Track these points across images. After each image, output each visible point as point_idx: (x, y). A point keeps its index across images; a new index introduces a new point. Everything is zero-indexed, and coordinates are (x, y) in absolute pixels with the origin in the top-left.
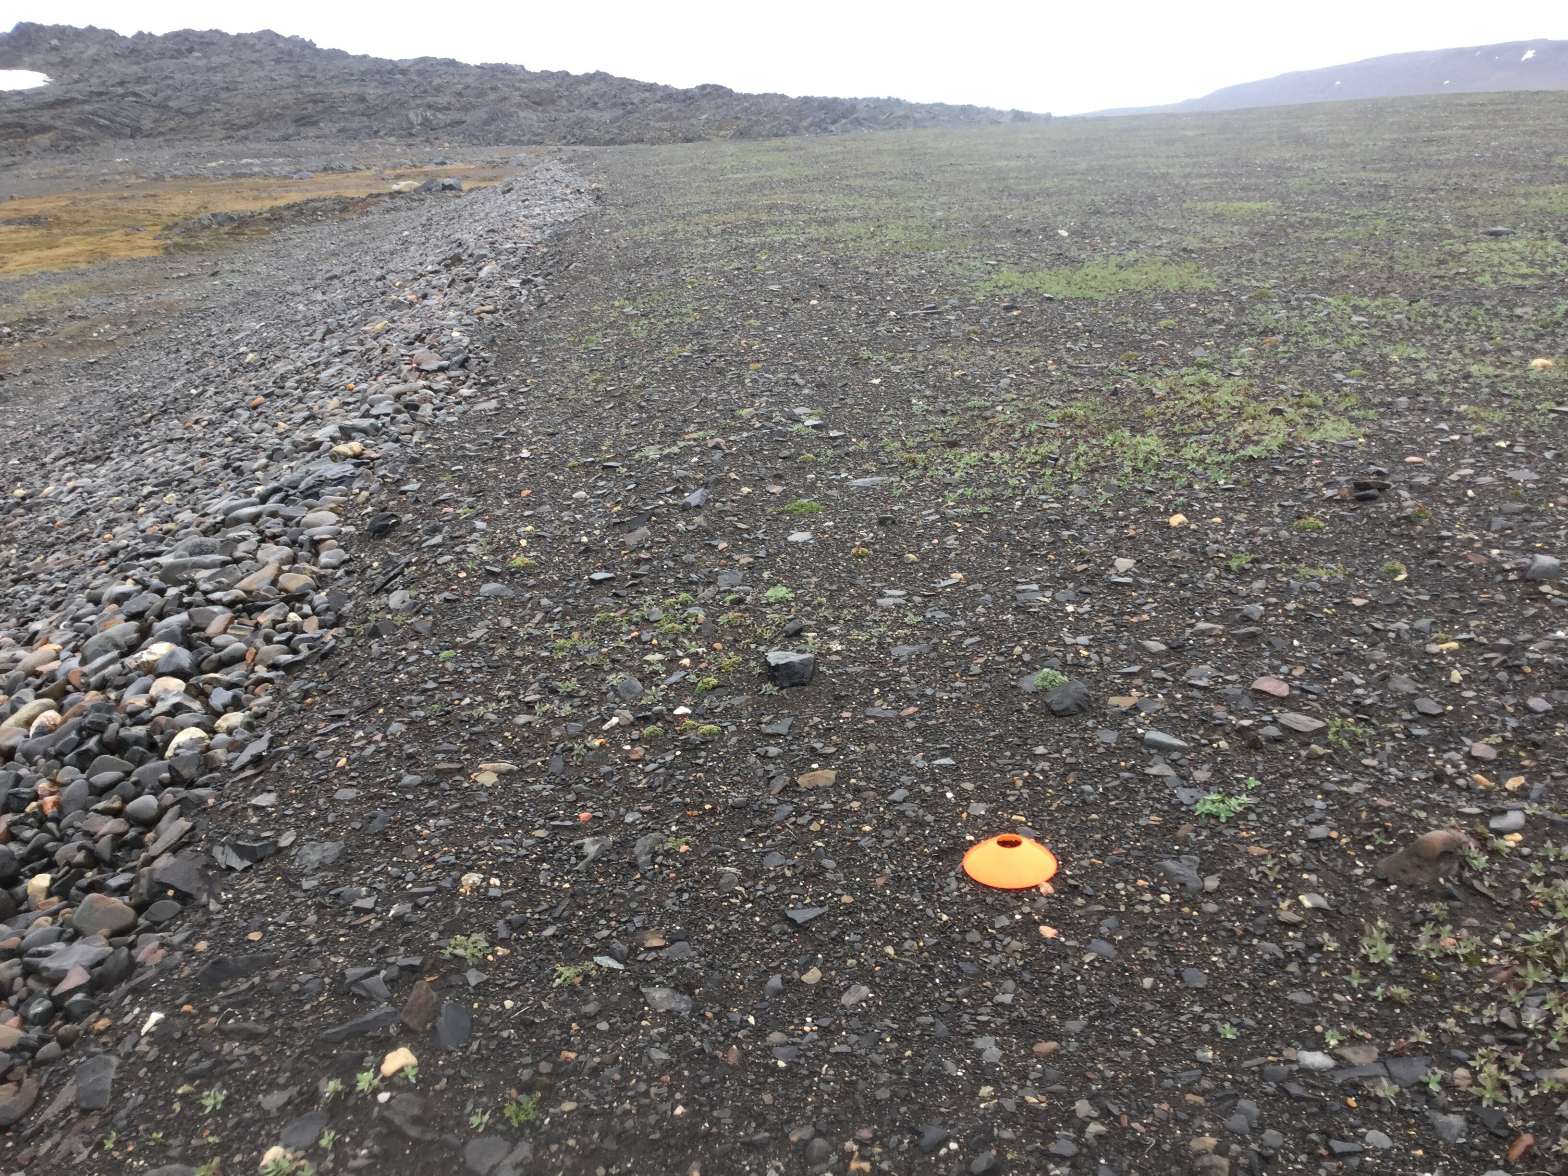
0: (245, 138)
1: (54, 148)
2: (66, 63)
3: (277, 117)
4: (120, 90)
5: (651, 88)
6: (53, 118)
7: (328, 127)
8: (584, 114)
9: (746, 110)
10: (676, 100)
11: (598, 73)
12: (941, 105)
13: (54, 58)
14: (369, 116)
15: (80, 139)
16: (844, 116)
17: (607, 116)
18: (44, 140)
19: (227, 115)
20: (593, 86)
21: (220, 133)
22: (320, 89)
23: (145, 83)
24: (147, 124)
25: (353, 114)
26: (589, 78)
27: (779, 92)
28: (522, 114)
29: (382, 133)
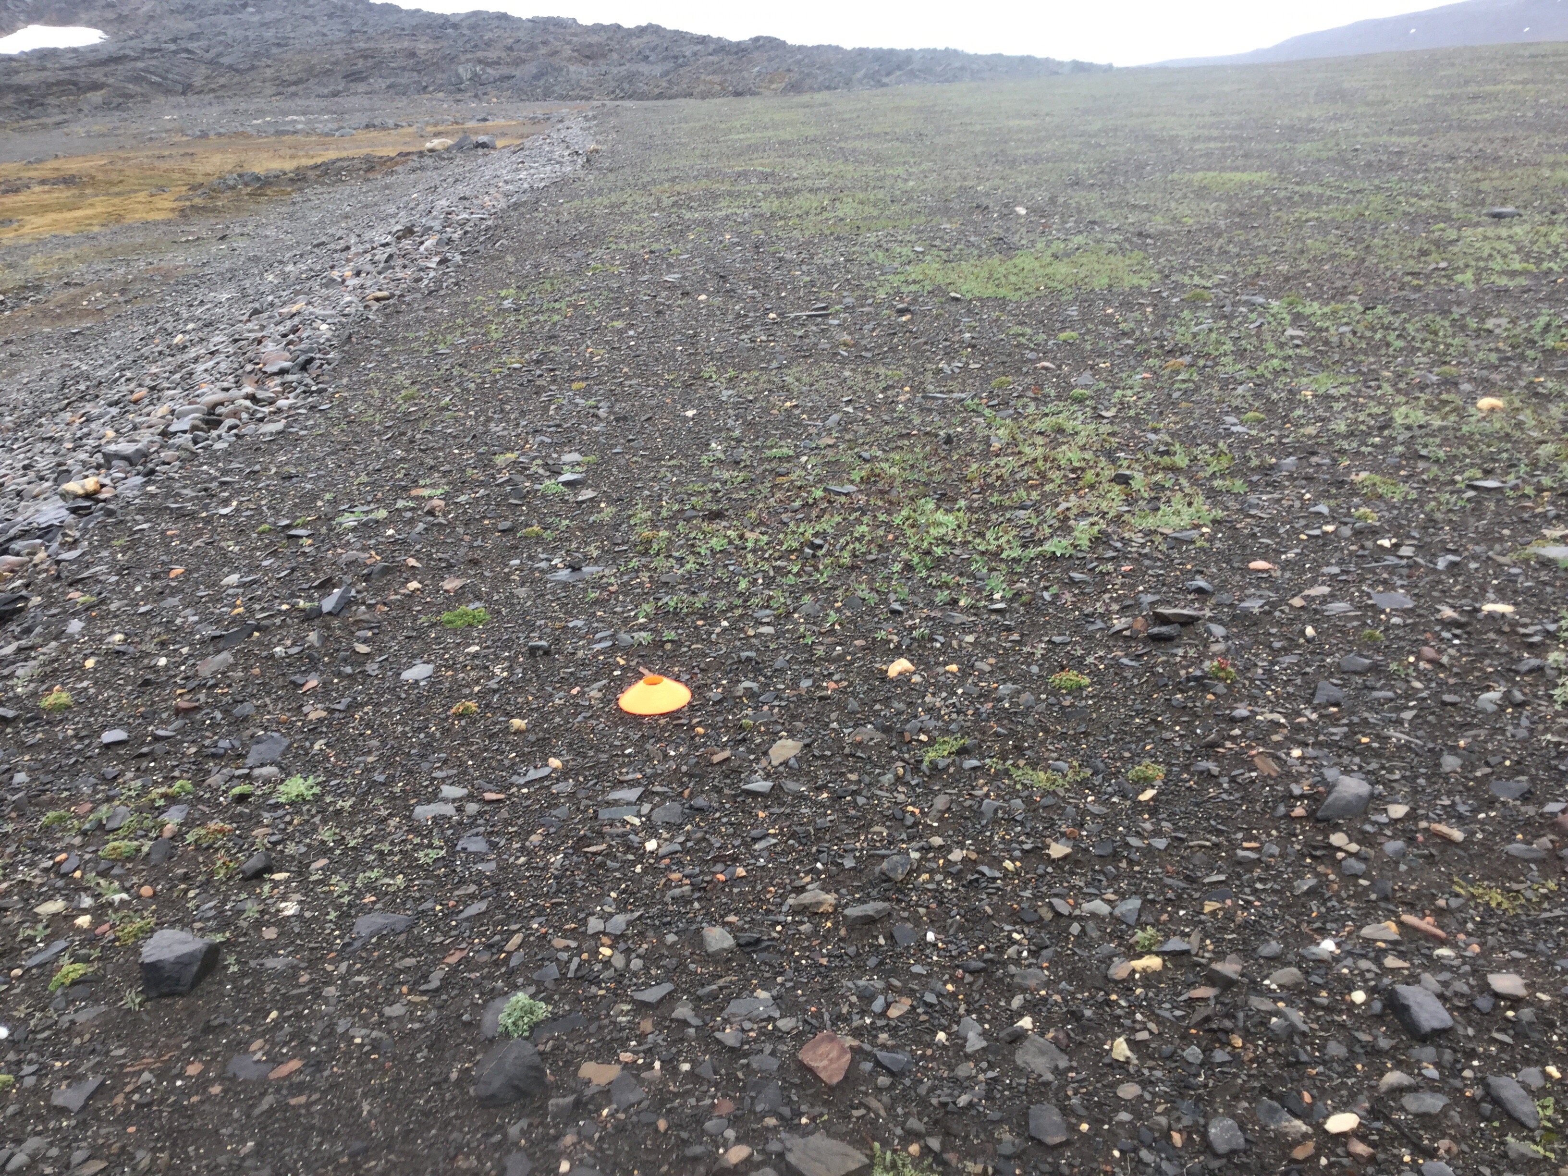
0: (295, 94)
1: (106, 106)
2: (121, 19)
3: (328, 73)
4: (173, 47)
5: (703, 40)
6: (106, 75)
7: (379, 83)
8: (634, 67)
9: (799, 62)
10: (728, 53)
11: (650, 26)
12: (1000, 56)
13: (110, 15)
14: (419, 72)
15: (132, 97)
16: (899, 67)
17: (658, 70)
18: (96, 97)
19: (278, 71)
20: (645, 39)
21: (270, 90)
22: (371, 45)
23: (198, 40)
24: (198, 81)
25: (404, 69)
26: (641, 31)
27: (834, 44)
28: (572, 68)
29: (431, 89)
